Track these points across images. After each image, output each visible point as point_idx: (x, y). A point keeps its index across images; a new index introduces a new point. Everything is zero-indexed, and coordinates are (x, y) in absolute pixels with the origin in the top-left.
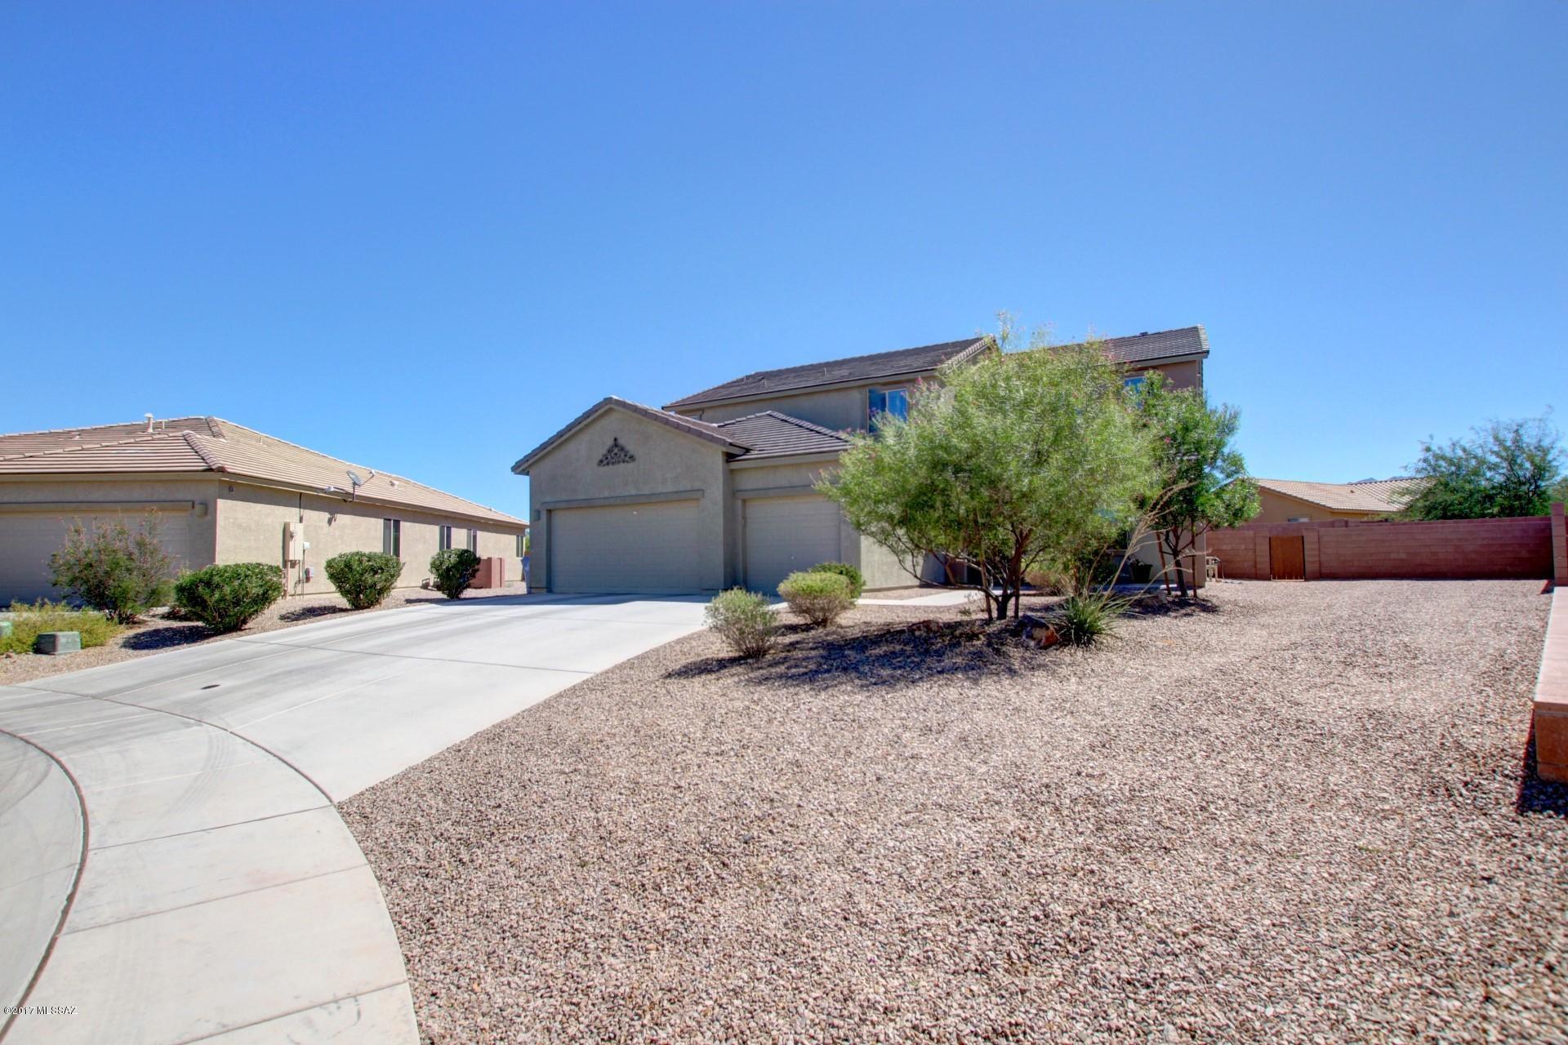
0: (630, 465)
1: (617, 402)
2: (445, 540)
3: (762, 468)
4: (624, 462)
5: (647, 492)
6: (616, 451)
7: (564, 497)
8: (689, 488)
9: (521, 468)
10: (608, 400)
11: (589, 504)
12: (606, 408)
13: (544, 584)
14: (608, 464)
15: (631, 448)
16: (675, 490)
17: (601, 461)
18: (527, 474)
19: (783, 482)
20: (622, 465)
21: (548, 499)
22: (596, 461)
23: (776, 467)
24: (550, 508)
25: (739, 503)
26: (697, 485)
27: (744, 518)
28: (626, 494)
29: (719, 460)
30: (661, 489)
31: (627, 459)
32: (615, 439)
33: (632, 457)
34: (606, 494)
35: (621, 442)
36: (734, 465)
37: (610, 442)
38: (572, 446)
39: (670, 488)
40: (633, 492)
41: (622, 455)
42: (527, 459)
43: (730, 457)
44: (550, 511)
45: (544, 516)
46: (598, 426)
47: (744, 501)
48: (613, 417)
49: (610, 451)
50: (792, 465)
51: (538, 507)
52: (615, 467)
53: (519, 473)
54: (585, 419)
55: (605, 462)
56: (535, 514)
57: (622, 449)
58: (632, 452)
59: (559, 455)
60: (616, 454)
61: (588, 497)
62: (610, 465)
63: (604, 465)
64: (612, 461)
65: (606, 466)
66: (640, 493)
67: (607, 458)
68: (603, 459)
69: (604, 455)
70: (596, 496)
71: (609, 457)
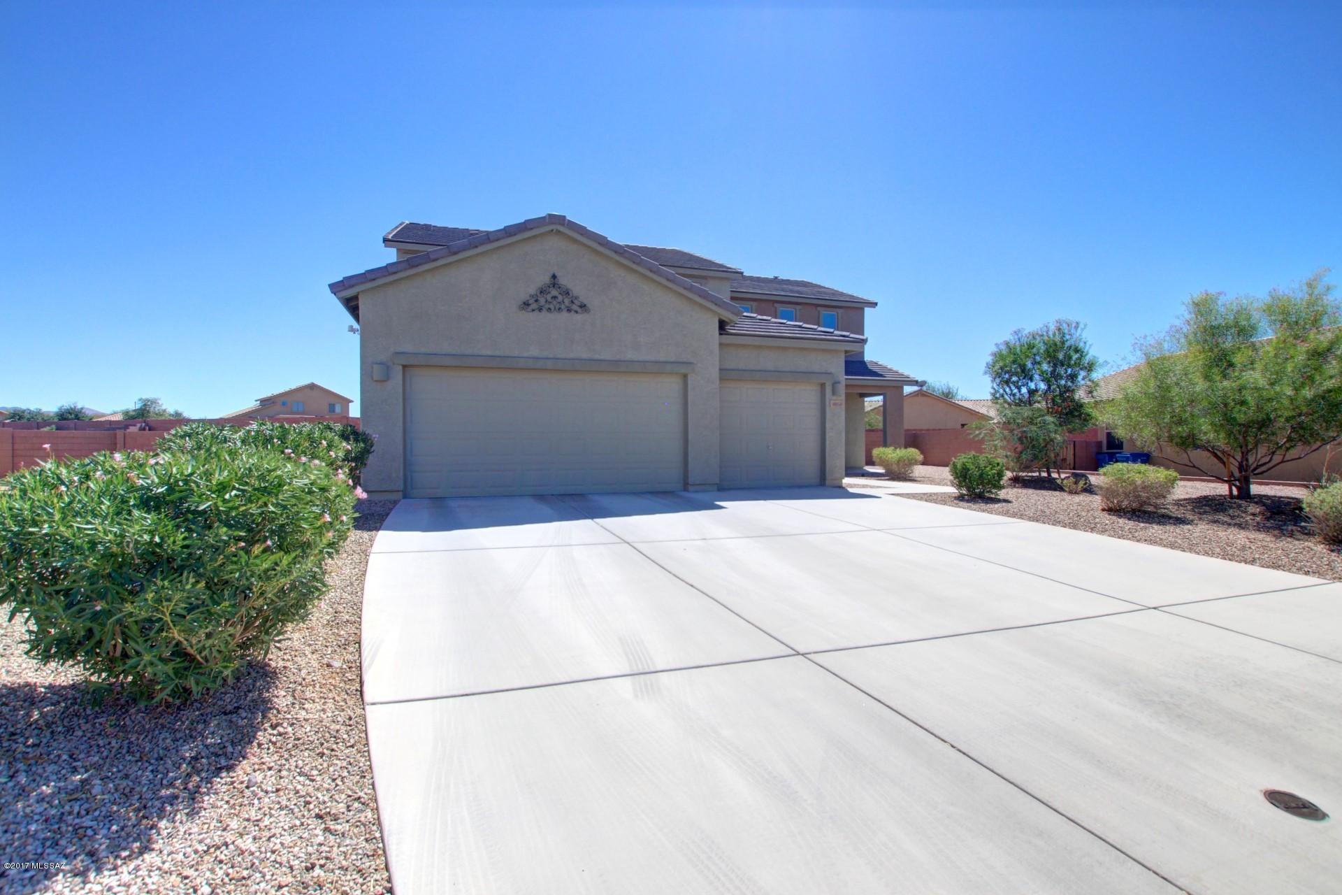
0: (579, 318)
3: (744, 346)
4: (569, 310)
5: (606, 357)
6: (554, 292)
7: (444, 349)
8: (673, 360)
11: (504, 364)
12: (555, 225)
14: (540, 309)
15: (579, 290)
16: (652, 358)
17: (526, 303)
19: (768, 365)
20: (565, 314)
21: (408, 347)
22: (517, 304)
23: (760, 347)
24: (410, 362)
26: (683, 356)
28: (572, 355)
30: (630, 355)
31: (575, 307)
32: (554, 277)
33: (582, 306)
34: (532, 353)
35: (563, 281)
37: (546, 279)
38: (464, 273)
39: (645, 355)
40: (585, 356)
41: (567, 301)
44: (408, 368)
45: (396, 371)
48: (548, 244)
49: (542, 291)
50: (779, 348)
51: (381, 358)
52: (550, 316)
55: (535, 306)
57: (567, 293)
58: (583, 299)
59: (436, 282)
60: (555, 297)
61: (497, 353)
62: (544, 313)
63: (533, 310)
64: (547, 306)
65: (536, 312)
66: (597, 357)
67: (536, 301)
68: (531, 302)
69: (532, 296)
70: (516, 353)
71: (542, 301)
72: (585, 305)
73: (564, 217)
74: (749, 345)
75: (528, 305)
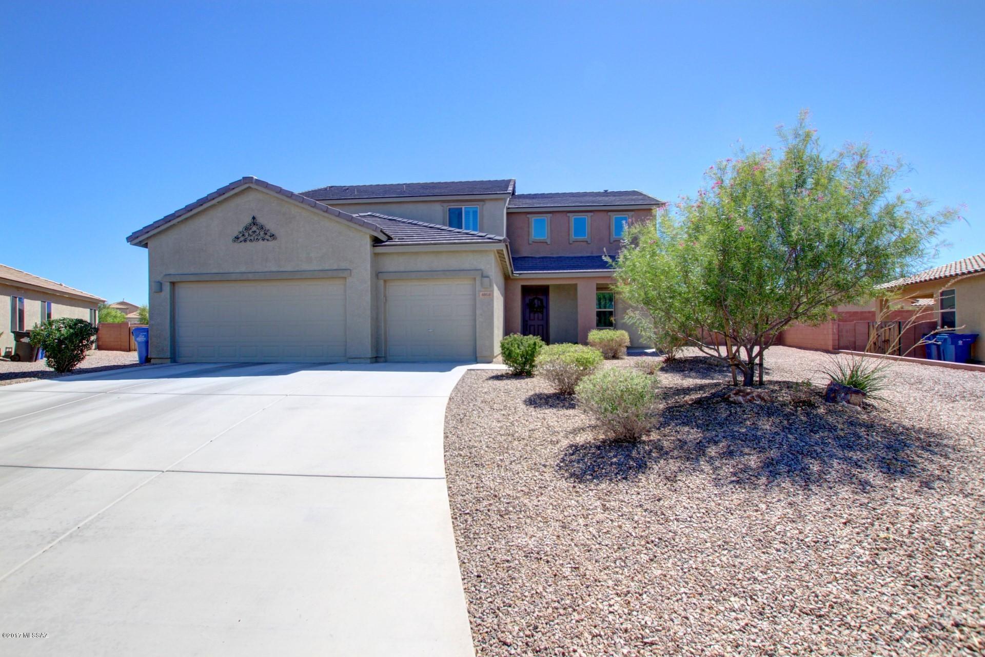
0: (271, 244)
1: (258, 182)
2: (18, 316)
3: (403, 253)
4: (263, 240)
5: (289, 268)
6: (254, 228)
7: (193, 270)
8: (335, 268)
9: (139, 239)
10: (248, 180)
11: (223, 278)
12: (246, 185)
13: (168, 355)
14: (245, 241)
15: (270, 226)
16: (320, 268)
17: (237, 238)
18: (146, 246)
19: (424, 267)
20: (261, 242)
21: (172, 271)
22: (231, 238)
23: (417, 253)
24: (174, 280)
25: (381, 282)
26: (343, 265)
27: (385, 296)
28: (266, 270)
29: (368, 242)
30: (304, 267)
31: (267, 237)
32: (254, 218)
33: (272, 236)
34: (243, 269)
35: (261, 220)
36: (379, 250)
37: (248, 220)
38: (201, 222)
39: (314, 266)
40: (274, 269)
41: (262, 233)
42: (147, 230)
43: (376, 242)
44: (173, 284)
45: (167, 288)
46: (233, 204)
47: (385, 281)
48: (251, 197)
49: (247, 229)
50: (433, 252)
51: (159, 278)
52: (254, 244)
53: (136, 244)
54: (220, 195)
55: (242, 239)
56: (156, 287)
57: (262, 228)
58: (273, 231)
59: (185, 230)
60: (255, 232)
61: (221, 271)
62: (248, 242)
63: (241, 242)
64: (249, 238)
65: (243, 242)
66: (282, 269)
67: (243, 235)
68: (239, 236)
69: (240, 232)
70: (232, 271)
71: (247, 234)
72: (273, 235)
73: (252, 177)
74: (407, 253)
75: (238, 238)
